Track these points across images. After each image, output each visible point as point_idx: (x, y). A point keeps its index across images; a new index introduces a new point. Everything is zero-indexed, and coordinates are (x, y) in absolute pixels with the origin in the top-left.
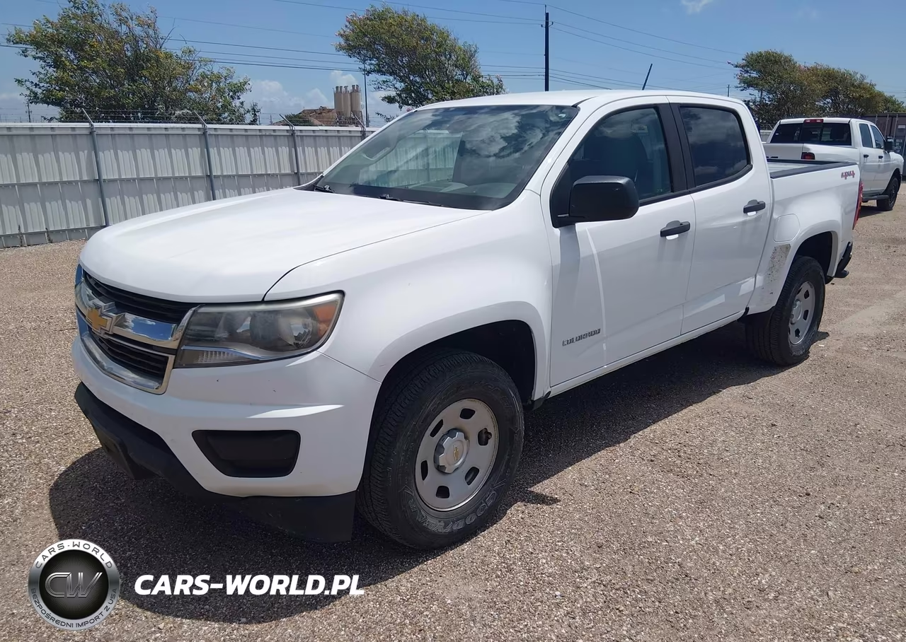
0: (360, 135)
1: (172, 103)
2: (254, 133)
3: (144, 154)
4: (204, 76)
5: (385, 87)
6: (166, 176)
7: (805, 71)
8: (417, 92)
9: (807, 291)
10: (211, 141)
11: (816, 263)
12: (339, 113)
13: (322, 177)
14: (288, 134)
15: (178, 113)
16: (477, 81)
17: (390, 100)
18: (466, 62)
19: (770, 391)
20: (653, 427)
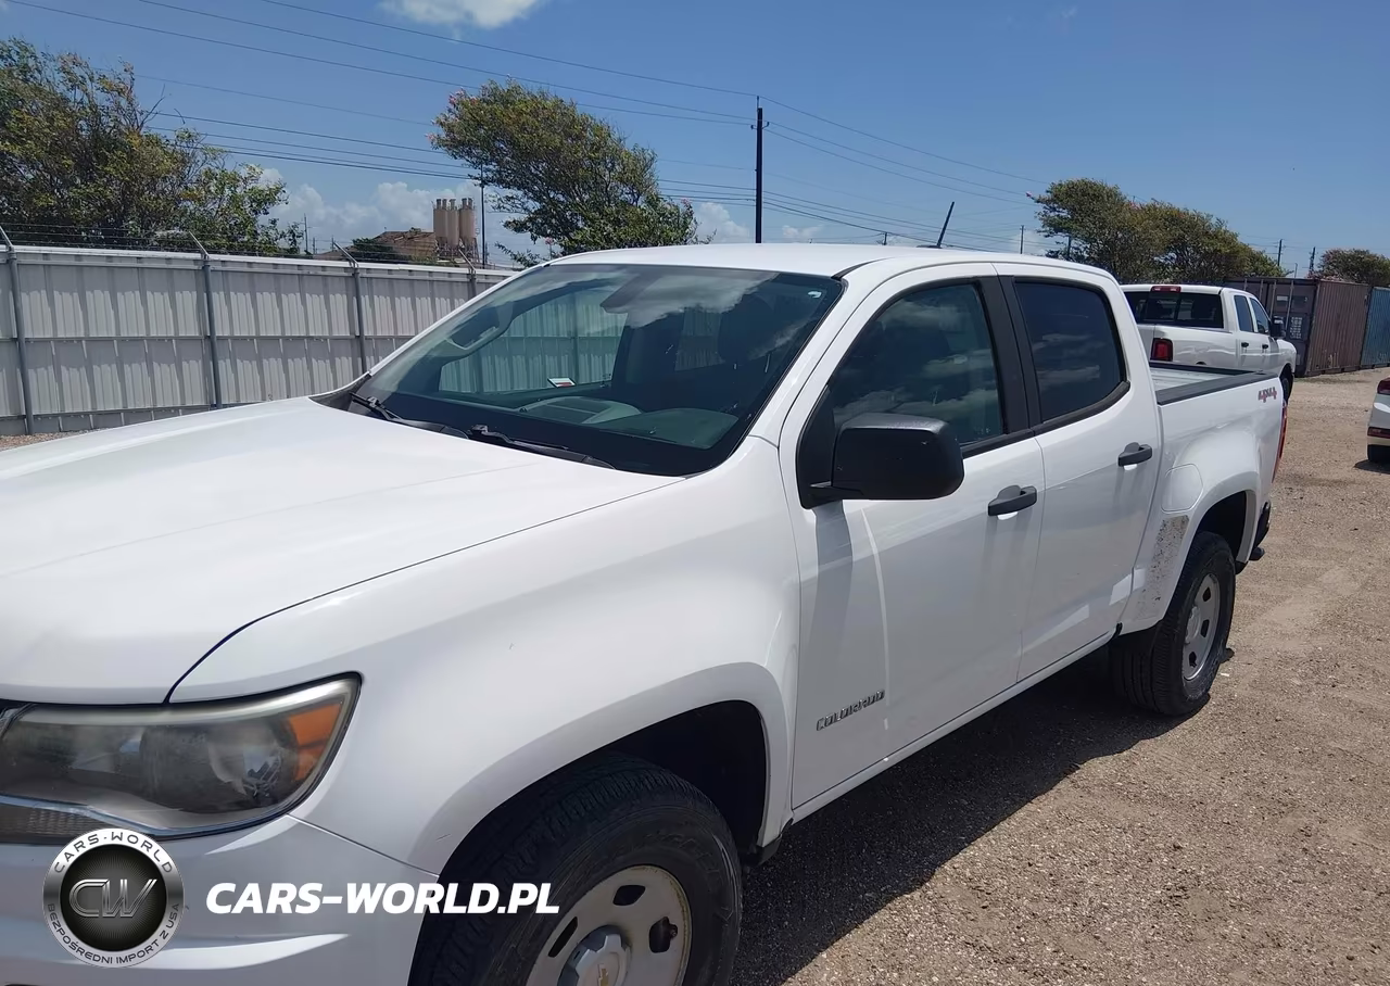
0: (466, 280)
1: (149, 218)
2: (288, 271)
3: (99, 299)
4: (210, 175)
5: (509, 207)
6: (136, 335)
7: (1138, 210)
8: (560, 216)
9: (1208, 589)
10: (214, 280)
11: (1224, 545)
12: (442, 241)
13: (368, 376)
14: (346, 274)
15: (159, 234)
16: (655, 207)
17: (519, 227)
18: (637, 175)
19: (1159, 770)
20: (969, 852)
